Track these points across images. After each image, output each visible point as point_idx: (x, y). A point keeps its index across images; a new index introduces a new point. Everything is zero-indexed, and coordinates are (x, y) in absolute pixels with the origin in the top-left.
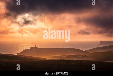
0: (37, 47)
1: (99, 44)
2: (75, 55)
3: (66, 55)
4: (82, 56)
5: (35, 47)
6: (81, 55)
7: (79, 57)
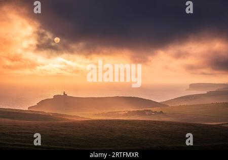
0: (68, 95)
1: (187, 90)
2: (141, 111)
3: (124, 112)
4: (156, 112)
5: (63, 94)
6: (153, 111)
7: (149, 115)
